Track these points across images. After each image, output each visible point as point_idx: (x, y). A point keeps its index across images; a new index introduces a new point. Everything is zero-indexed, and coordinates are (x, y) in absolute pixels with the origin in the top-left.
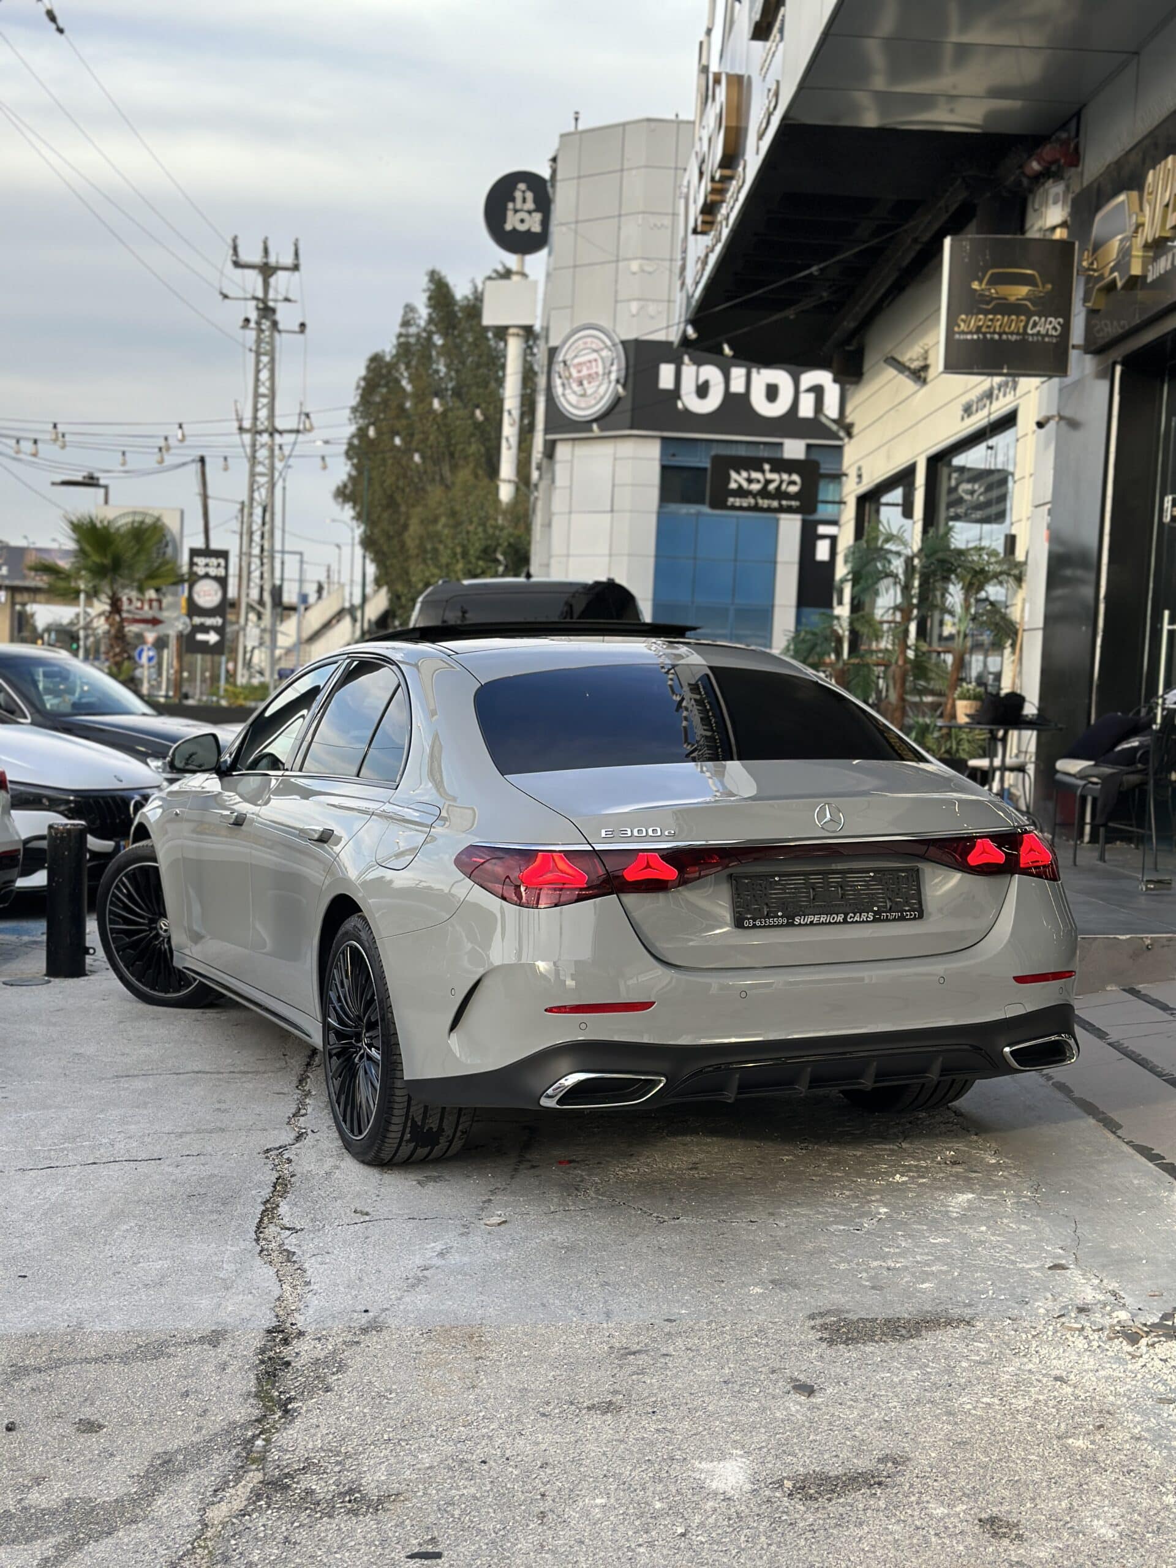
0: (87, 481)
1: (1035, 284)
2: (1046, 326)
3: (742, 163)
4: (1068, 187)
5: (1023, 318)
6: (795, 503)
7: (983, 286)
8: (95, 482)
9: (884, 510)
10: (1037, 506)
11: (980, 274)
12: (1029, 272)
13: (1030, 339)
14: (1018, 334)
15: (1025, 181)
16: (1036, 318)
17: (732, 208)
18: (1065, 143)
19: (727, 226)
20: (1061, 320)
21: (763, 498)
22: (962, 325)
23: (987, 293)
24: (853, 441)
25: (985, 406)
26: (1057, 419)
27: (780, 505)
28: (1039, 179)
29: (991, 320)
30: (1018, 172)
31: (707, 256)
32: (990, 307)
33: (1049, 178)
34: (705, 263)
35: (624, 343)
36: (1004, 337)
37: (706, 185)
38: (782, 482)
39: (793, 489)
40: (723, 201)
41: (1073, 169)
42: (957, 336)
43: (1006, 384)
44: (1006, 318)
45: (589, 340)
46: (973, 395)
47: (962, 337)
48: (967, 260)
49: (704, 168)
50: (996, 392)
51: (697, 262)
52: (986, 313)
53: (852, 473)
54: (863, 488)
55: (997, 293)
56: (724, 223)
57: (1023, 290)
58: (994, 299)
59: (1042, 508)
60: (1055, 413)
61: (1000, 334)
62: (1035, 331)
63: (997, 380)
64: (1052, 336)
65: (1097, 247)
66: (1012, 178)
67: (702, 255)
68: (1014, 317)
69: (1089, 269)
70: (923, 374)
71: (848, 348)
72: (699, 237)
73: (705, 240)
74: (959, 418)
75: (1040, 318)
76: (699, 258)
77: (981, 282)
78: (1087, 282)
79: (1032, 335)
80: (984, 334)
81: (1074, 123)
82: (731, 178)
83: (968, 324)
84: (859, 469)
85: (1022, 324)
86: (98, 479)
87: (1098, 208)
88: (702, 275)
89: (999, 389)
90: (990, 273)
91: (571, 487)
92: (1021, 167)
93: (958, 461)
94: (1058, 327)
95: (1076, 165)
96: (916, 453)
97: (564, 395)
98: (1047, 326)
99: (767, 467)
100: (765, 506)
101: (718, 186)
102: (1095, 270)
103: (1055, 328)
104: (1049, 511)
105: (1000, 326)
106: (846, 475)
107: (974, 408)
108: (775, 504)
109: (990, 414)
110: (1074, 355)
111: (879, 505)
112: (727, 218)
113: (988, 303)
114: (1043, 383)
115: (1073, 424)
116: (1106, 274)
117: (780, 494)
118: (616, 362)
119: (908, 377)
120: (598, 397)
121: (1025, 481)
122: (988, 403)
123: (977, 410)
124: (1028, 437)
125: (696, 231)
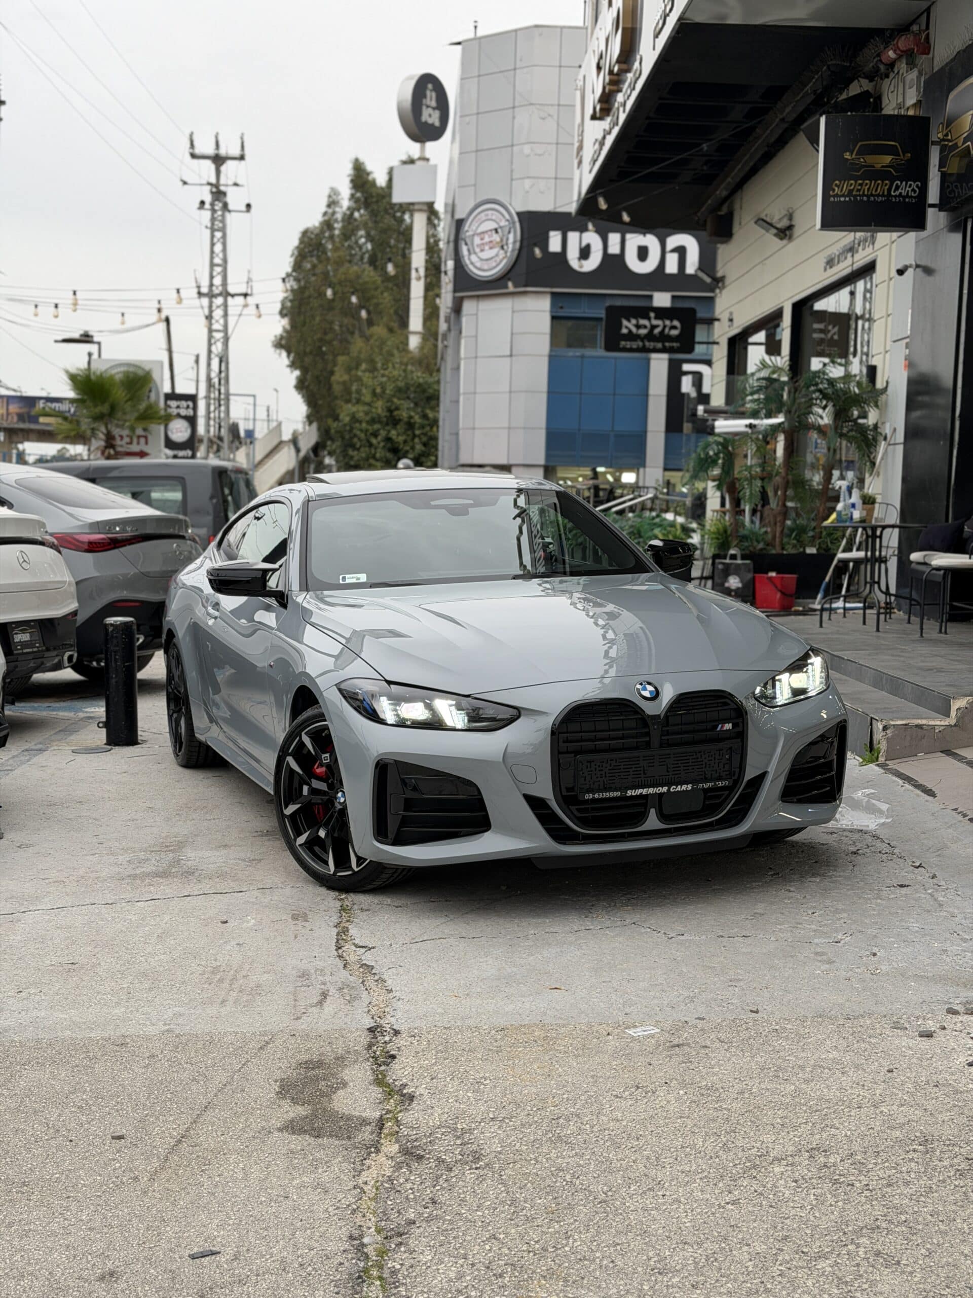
0: (83, 338)
1: (898, 155)
2: (906, 189)
3: (638, 57)
4: (920, 74)
5: (887, 182)
6: (675, 345)
7: (854, 156)
8: (90, 339)
9: (751, 348)
10: (895, 341)
11: (851, 146)
12: (893, 143)
13: (894, 200)
14: (883, 195)
15: (882, 67)
16: (899, 182)
17: (628, 98)
18: (917, 35)
19: (624, 111)
20: (919, 184)
21: (649, 341)
22: (836, 189)
23: (857, 162)
24: (724, 292)
25: (846, 258)
26: (914, 266)
27: (664, 346)
28: (893, 65)
29: (861, 185)
30: (876, 59)
31: (604, 138)
32: (859, 174)
34: (602, 144)
35: (519, 214)
36: (872, 199)
37: (604, 76)
38: (665, 327)
39: (675, 332)
40: (620, 91)
41: (924, 56)
42: (832, 199)
43: (865, 240)
44: (873, 183)
45: (490, 212)
46: (835, 250)
47: (836, 199)
48: (839, 133)
49: (602, 64)
50: (856, 246)
51: (594, 144)
52: (856, 178)
53: (724, 317)
54: (734, 331)
55: (865, 161)
56: (621, 109)
57: (888, 159)
58: (863, 167)
59: (900, 342)
60: (914, 263)
62: (897, 193)
63: (859, 235)
64: (911, 197)
65: (950, 122)
66: (871, 65)
67: (600, 137)
68: (879, 182)
69: (943, 140)
70: (788, 233)
71: (720, 213)
72: (597, 122)
73: (605, 124)
74: (823, 269)
75: (901, 182)
76: (596, 140)
77: (851, 153)
78: (941, 152)
79: (895, 196)
80: (855, 197)
81: (924, 17)
82: (628, 70)
83: (842, 189)
84: (731, 314)
85: (886, 188)
86: (92, 337)
87: (950, 90)
88: (600, 153)
89: (859, 245)
90: (860, 144)
91: (476, 337)
92: (878, 55)
93: (819, 306)
94: (917, 190)
95: (928, 53)
96: (782, 300)
97: (469, 259)
98: (908, 189)
99: (652, 315)
100: (651, 347)
101: (615, 78)
102: (949, 141)
103: (913, 190)
104: (907, 346)
105: (868, 189)
106: (718, 320)
107: (836, 260)
108: (659, 345)
109: (853, 263)
110: (931, 212)
111: (746, 344)
112: (624, 105)
113: (858, 170)
114: (899, 237)
115: (928, 271)
116: (960, 144)
117: (663, 337)
118: (512, 230)
119: (776, 235)
120: (498, 259)
121: (883, 320)
122: (849, 255)
123: (838, 262)
124: (886, 283)
125: (594, 117)
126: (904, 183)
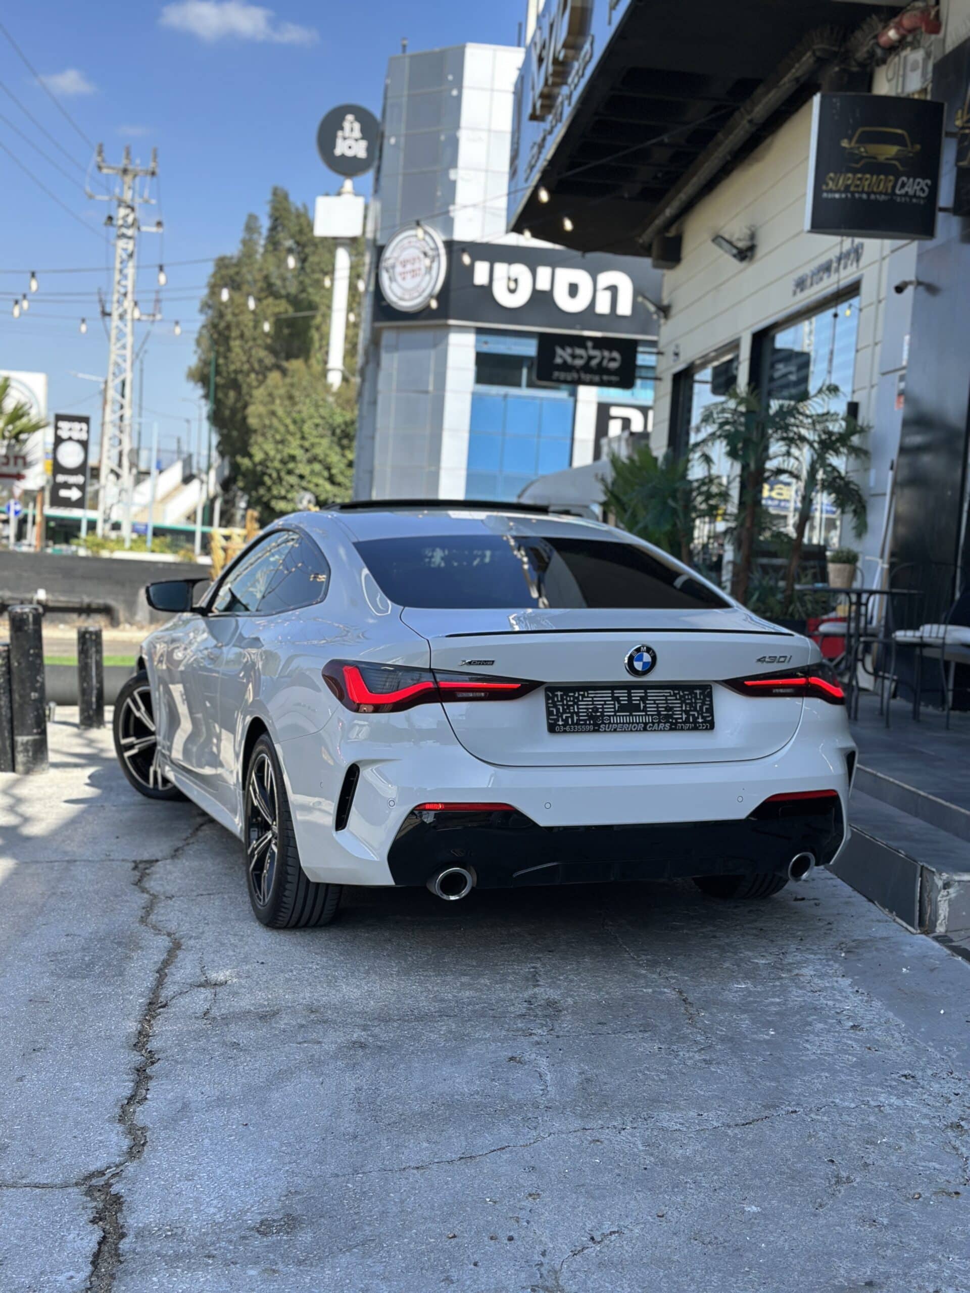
1: (906, 145)
2: (914, 187)
3: (589, 38)
4: (928, 55)
5: (891, 178)
6: (614, 378)
9: (697, 387)
10: (884, 374)
11: (850, 132)
12: (899, 131)
13: (898, 200)
14: (886, 194)
15: (879, 52)
16: (904, 179)
18: (925, 11)
20: (929, 182)
21: (586, 372)
22: (831, 183)
23: (856, 152)
24: (670, 322)
25: (821, 279)
26: (915, 284)
27: (601, 380)
28: (894, 48)
29: (860, 179)
30: (872, 42)
31: (544, 139)
32: (858, 166)
33: (904, 48)
34: (541, 146)
35: (446, 244)
36: (873, 197)
38: (603, 358)
39: (614, 365)
41: (933, 37)
42: (825, 195)
44: (875, 177)
46: (807, 270)
47: (830, 196)
48: (836, 118)
49: (544, 54)
50: (835, 265)
51: (532, 147)
52: (855, 171)
53: (670, 350)
54: (680, 367)
55: (866, 152)
57: (893, 150)
58: (863, 157)
59: (892, 375)
60: (915, 279)
61: (868, 194)
62: (903, 191)
64: (919, 197)
66: (865, 49)
68: (882, 177)
70: (749, 254)
71: (668, 235)
72: (535, 123)
73: (546, 125)
74: (791, 293)
75: (908, 179)
76: (535, 144)
77: (850, 142)
78: (960, 142)
79: (901, 196)
80: (853, 193)
83: (837, 183)
85: (890, 185)
89: (839, 264)
90: (860, 130)
92: (876, 37)
93: (780, 340)
94: (926, 189)
95: (937, 31)
96: (741, 329)
97: (390, 287)
98: (916, 187)
99: (590, 344)
101: (560, 67)
103: (922, 190)
104: (902, 378)
105: (869, 185)
106: (662, 353)
107: (809, 282)
108: (597, 378)
110: (940, 216)
111: (691, 382)
113: (857, 162)
115: (931, 289)
117: (601, 370)
118: (436, 260)
119: (735, 256)
121: (869, 350)
122: (825, 276)
123: (812, 284)
124: (873, 307)
125: (533, 117)
126: (911, 180)
